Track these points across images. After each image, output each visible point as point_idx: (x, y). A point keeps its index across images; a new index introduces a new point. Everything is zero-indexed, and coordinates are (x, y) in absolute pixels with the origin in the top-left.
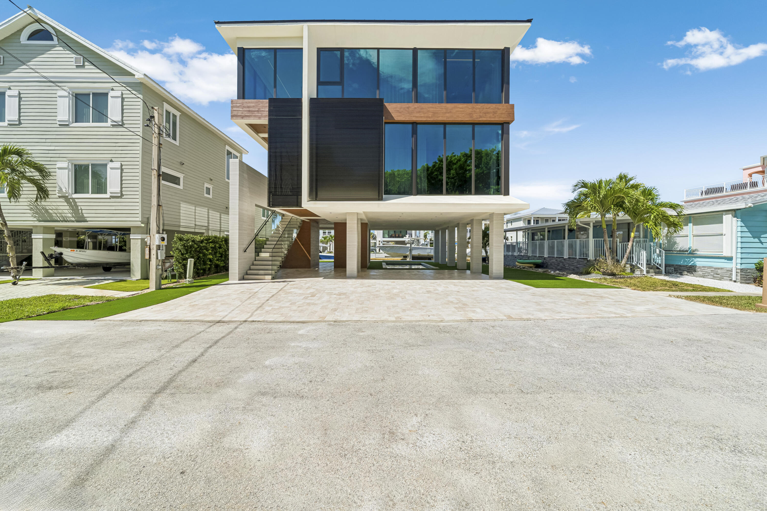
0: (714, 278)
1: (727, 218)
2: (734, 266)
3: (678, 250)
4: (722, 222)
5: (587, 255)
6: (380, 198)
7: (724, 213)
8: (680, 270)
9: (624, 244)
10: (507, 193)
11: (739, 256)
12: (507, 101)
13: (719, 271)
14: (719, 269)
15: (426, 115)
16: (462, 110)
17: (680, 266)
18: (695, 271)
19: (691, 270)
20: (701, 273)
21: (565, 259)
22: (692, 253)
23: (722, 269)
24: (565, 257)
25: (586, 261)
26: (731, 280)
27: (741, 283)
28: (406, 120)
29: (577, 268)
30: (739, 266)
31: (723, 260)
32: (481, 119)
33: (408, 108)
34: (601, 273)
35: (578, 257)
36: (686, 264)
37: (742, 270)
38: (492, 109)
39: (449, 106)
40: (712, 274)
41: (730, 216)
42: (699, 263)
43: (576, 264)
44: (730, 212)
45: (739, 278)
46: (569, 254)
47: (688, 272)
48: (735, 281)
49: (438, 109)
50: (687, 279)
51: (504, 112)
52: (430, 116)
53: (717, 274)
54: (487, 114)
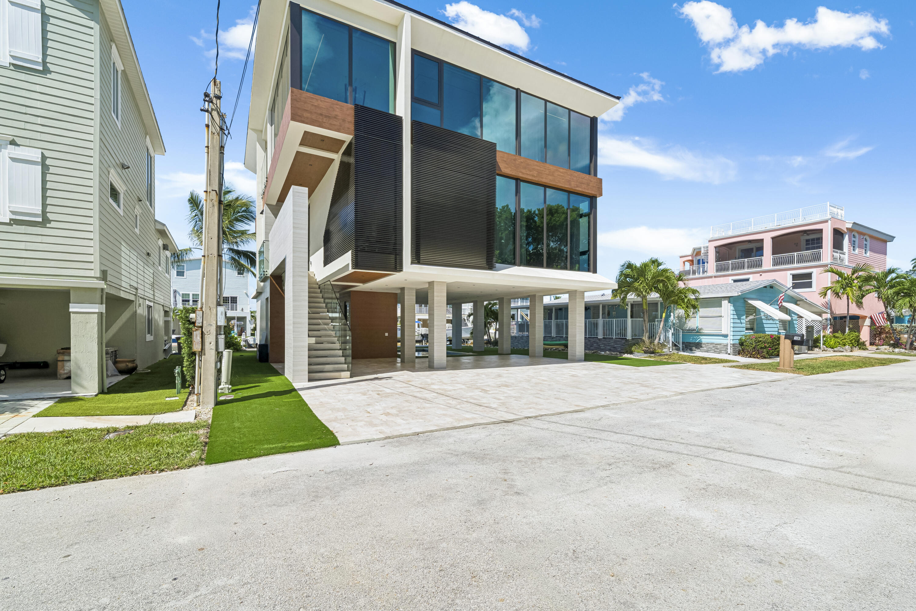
0: (715, 352)
1: (725, 303)
2: (729, 341)
3: (687, 329)
4: (721, 306)
5: (625, 335)
6: (490, 266)
7: (723, 299)
8: (690, 346)
9: (651, 324)
10: (595, 271)
11: (732, 333)
12: (595, 175)
13: (719, 347)
14: (718, 344)
15: (531, 173)
16: (562, 174)
17: (690, 343)
18: (701, 347)
19: (698, 345)
20: (705, 348)
21: (600, 340)
22: (698, 332)
23: (720, 344)
24: (600, 337)
25: (623, 341)
26: (726, 353)
27: (733, 355)
28: (513, 174)
29: (614, 348)
30: (732, 342)
31: (721, 338)
32: (577, 189)
33: (514, 160)
34: (643, 352)
35: (614, 337)
36: (694, 341)
37: (733, 345)
38: (586, 180)
39: (551, 167)
40: (714, 349)
41: (727, 301)
42: (704, 340)
43: (612, 344)
44: (727, 299)
45: (732, 351)
46: (604, 334)
47: (696, 348)
48: (729, 354)
49: (541, 169)
50: (698, 353)
51: (595, 185)
52: (535, 175)
53: (717, 349)
54: (582, 185)
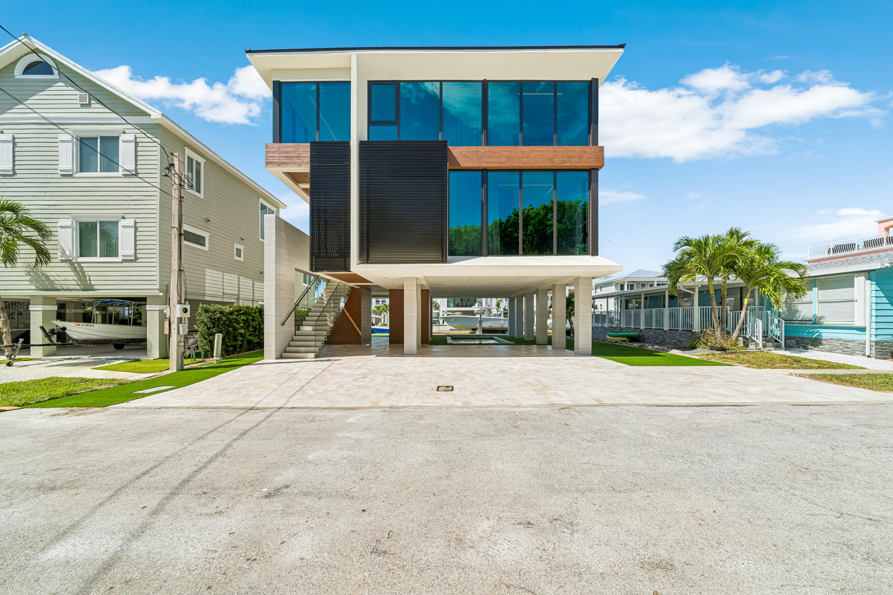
0: (844, 352)
1: (859, 281)
2: (868, 337)
3: (800, 319)
4: (853, 286)
5: (692, 326)
6: (444, 260)
7: (856, 275)
8: (803, 343)
9: (735, 313)
10: (595, 253)
11: (874, 325)
12: (595, 142)
13: (850, 344)
14: (849, 341)
15: (498, 160)
16: (540, 153)
17: (803, 338)
18: (821, 344)
19: (816, 342)
20: (828, 347)
21: (665, 332)
22: (816, 322)
23: (853, 341)
24: (665, 329)
25: (690, 334)
26: (864, 355)
27: (876, 358)
28: (475, 166)
29: (680, 341)
30: (873, 338)
31: (855, 331)
32: (564, 165)
33: (477, 152)
34: (708, 348)
35: (680, 329)
36: (810, 336)
37: (877, 343)
38: (577, 152)
39: (526, 149)
40: (842, 347)
41: (863, 278)
42: (826, 334)
43: (678, 337)
44: (863, 274)
45: (873, 352)
46: (670, 325)
47: (812, 345)
48: (869, 357)
49: (512, 153)
50: (813, 354)
51: (591, 156)
52: (503, 161)
53: (847, 348)
54: (571, 159)
